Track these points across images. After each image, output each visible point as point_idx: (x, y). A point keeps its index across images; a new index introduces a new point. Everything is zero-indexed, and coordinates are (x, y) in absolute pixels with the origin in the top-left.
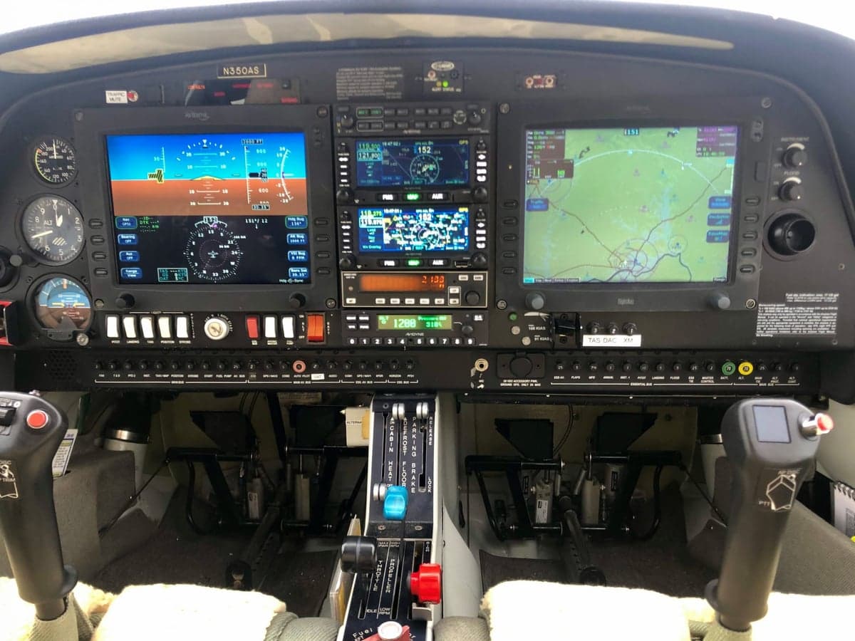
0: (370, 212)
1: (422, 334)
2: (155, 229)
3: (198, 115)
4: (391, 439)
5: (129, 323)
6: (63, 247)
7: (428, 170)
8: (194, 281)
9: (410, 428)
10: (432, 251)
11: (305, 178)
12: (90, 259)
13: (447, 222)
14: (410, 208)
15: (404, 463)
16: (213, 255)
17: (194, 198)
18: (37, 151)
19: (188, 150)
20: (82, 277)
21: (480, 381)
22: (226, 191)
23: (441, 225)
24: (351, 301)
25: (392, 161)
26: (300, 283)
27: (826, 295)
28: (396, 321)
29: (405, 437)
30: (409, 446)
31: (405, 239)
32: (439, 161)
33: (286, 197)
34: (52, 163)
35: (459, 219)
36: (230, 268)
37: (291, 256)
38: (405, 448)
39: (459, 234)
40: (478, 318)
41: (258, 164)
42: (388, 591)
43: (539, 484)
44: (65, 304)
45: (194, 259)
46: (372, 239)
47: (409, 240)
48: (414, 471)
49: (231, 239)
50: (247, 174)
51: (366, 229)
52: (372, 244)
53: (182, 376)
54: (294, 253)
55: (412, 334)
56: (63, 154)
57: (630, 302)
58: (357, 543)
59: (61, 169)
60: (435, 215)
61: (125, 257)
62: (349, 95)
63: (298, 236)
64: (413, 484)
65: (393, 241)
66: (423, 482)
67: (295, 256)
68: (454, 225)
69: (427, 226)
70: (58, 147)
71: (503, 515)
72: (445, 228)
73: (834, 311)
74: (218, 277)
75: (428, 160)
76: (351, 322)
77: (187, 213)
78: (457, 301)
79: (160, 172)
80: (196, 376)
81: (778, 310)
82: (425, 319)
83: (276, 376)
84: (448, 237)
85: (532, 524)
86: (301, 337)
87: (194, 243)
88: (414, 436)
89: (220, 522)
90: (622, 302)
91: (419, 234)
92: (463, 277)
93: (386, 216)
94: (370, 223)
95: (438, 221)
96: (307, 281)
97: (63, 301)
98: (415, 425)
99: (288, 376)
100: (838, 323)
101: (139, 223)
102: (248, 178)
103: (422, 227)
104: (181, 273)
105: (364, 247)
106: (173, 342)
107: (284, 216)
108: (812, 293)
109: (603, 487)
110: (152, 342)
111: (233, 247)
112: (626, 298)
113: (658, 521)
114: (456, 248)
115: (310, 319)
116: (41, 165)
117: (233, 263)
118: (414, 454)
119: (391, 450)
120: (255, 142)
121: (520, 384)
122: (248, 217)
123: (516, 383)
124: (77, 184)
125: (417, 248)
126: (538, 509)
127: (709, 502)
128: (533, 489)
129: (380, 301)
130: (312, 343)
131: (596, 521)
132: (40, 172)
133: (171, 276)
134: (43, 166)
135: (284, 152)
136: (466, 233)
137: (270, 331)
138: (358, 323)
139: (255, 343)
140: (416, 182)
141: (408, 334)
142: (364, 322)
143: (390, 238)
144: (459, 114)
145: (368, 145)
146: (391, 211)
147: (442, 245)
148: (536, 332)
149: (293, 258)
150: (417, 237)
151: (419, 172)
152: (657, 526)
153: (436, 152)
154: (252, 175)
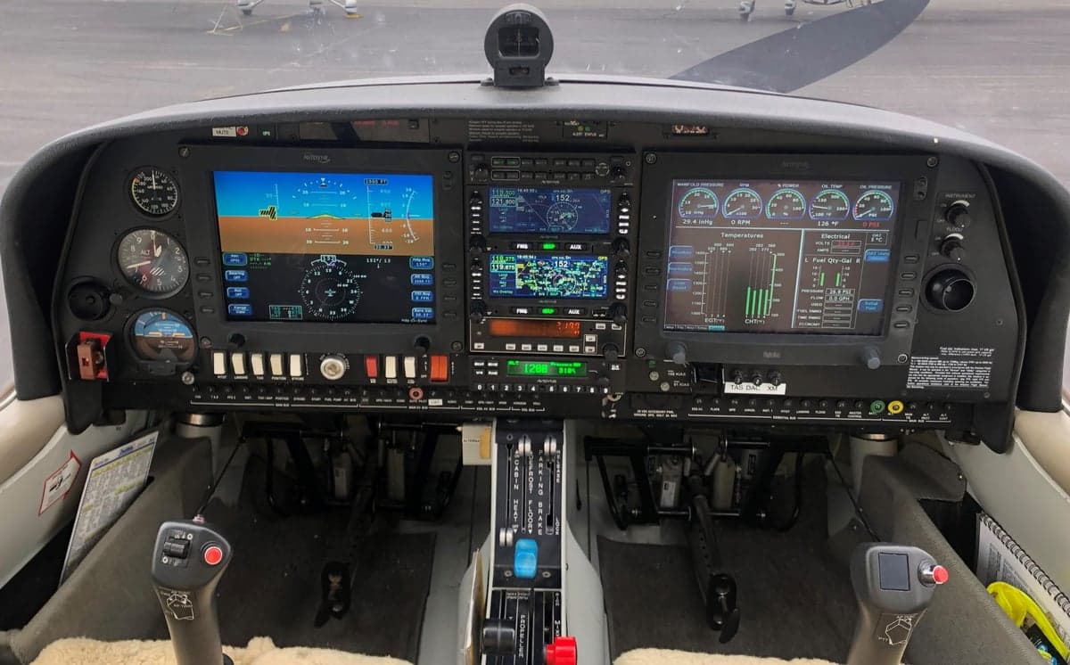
0: (502, 257)
1: (554, 381)
2: (267, 265)
3: (317, 158)
4: (516, 475)
5: (237, 360)
6: (161, 278)
7: (566, 217)
8: (309, 319)
9: (536, 462)
10: (568, 297)
11: (432, 219)
12: (195, 297)
13: (585, 269)
14: (546, 256)
15: (530, 502)
16: (330, 293)
17: (309, 236)
18: (134, 181)
19: (304, 188)
20: (185, 312)
21: (613, 411)
22: (346, 230)
23: (577, 272)
24: (479, 346)
25: (527, 208)
26: (424, 323)
27: (981, 349)
28: (526, 365)
29: (531, 473)
30: (535, 484)
31: (539, 285)
32: (577, 209)
33: (412, 237)
34: (149, 193)
35: (597, 267)
36: (349, 307)
37: (415, 297)
38: (531, 485)
39: (598, 281)
40: (615, 368)
41: (382, 204)
42: (521, 655)
43: (667, 464)
44: (163, 333)
45: (309, 297)
46: (503, 284)
47: (544, 286)
48: (540, 511)
49: (350, 278)
50: (370, 213)
51: (497, 274)
52: (503, 289)
53: (287, 399)
54: (418, 293)
55: (545, 381)
56: (163, 184)
57: (776, 355)
58: (497, 626)
59: (160, 199)
60: (572, 262)
61: (233, 293)
62: (482, 137)
63: (423, 276)
64: (540, 525)
65: (526, 287)
66: (550, 522)
67: (420, 297)
68: (592, 273)
69: (563, 272)
70: (157, 177)
71: (623, 493)
72: (582, 276)
73: (988, 365)
74: (335, 315)
75: (565, 208)
76: (479, 368)
77: (304, 251)
78: (593, 348)
79: (272, 209)
80: (303, 399)
81: (931, 363)
82: (558, 365)
83: (391, 401)
84: (586, 284)
85: (657, 508)
86: (423, 376)
87: (309, 281)
88: (540, 472)
89: (303, 502)
90: (767, 355)
91: (553, 281)
92: (600, 326)
93: (519, 261)
94: (502, 267)
95: (575, 268)
96: (431, 322)
97: (161, 330)
98: (541, 459)
99: (403, 401)
100: (991, 377)
101: (249, 259)
102: (370, 218)
103: (557, 273)
104: (295, 310)
105: (495, 291)
106: (285, 378)
107: (409, 257)
108: (966, 347)
109: (738, 469)
110: (262, 378)
111: (352, 286)
112: (772, 352)
113: (797, 511)
114: (593, 295)
115: (434, 359)
116: (138, 194)
117: (351, 302)
118: (541, 493)
119: (516, 487)
120: (379, 182)
121: (655, 414)
122: (370, 257)
123: (651, 414)
124: (179, 217)
125: (551, 294)
126: (664, 491)
127: (853, 501)
128: (659, 470)
129: (511, 347)
130: (434, 383)
131: (729, 504)
132: (138, 202)
133: (284, 313)
134: (141, 196)
135: (410, 194)
136: (605, 281)
137: (391, 371)
138: (486, 369)
139: (373, 381)
140: (553, 230)
141: (540, 381)
142: (493, 369)
143: (522, 283)
144: (603, 166)
145: (502, 191)
146: (525, 257)
147: (578, 292)
148: (676, 378)
149: (417, 298)
150: (552, 284)
151: (556, 220)
152: (797, 518)
153: (575, 201)
154: (374, 215)
